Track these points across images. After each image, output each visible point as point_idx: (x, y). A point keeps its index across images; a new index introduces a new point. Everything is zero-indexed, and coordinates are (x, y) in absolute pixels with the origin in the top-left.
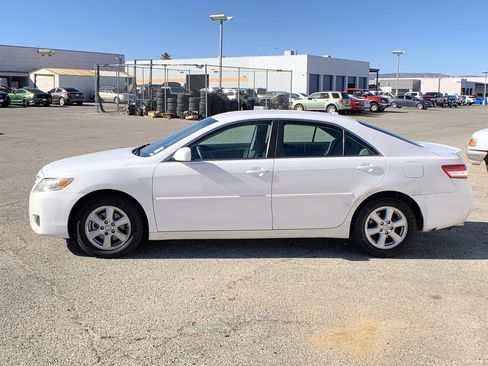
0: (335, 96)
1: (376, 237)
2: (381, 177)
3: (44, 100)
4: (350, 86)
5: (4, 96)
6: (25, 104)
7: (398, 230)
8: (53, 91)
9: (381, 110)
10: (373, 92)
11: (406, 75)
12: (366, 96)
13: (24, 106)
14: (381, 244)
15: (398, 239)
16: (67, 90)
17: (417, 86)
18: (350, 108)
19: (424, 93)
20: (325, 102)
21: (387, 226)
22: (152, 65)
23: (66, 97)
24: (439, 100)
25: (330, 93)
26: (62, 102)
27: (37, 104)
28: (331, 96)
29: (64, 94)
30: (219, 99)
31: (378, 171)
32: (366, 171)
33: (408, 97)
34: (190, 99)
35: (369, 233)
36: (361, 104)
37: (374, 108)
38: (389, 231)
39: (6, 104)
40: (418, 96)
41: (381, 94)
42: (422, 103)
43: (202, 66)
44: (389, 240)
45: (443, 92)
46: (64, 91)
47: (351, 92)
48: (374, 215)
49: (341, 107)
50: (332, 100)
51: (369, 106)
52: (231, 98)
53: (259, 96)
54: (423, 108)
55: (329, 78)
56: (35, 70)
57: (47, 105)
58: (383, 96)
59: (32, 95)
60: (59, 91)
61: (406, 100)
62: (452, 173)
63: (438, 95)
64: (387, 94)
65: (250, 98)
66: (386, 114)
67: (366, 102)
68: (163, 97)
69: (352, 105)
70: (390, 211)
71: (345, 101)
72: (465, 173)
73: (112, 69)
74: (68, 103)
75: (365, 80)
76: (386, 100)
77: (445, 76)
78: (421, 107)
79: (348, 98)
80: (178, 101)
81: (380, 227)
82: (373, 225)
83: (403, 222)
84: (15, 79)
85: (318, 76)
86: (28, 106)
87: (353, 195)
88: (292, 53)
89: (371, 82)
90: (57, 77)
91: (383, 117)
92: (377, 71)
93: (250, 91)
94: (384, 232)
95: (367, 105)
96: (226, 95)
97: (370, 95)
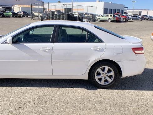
0: (111, 16)
1: (100, 80)
2: (102, 53)
3: (15, 15)
4: (118, 12)
5: (2, 14)
6: (9, 16)
7: (110, 77)
8: (19, 12)
9: (126, 21)
10: (125, 15)
11: (137, 9)
12: (122, 16)
13: (9, 17)
14: (102, 83)
15: (110, 81)
16: (23, 12)
17: (140, 13)
18: (116, 20)
19: (142, 15)
20: (107, 18)
21: (105, 75)
22: (49, 4)
23: (23, 14)
24: (147, 18)
25: (109, 15)
26: (21, 16)
27: (13, 17)
28: (110, 16)
29: (22, 13)
30: (71, 16)
31: (101, 50)
32: (96, 50)
33: (136, 17)
34: (61, 16)
35: (97, 78)
36: (120, 18)
37: (124, 20)
38: (106, 77)
39: (3, 16)
40: (140, 17)
41: (128, 15)
42: (141, 19)
43: (65, 4)
44: (106, 81)
45: (148, 15)
46: (22, 12)
47: (116, 14)
48: (99, 70)
49: (113, 19)
50: (110, 17)
51: (123, 19)
52: (75, 16)
53: (86, 15)
54: (141, 21)
55: (111, 10)
56: (14, 5)
57: (16, 17)
58: (128, 16)
59: (12, 14)
60: (21, 12)
61: (135, 17)
62: (136, 52)
63: (146, 16)
64: (129, 15)
65: (82, 16)
66: (128, 22)
67: (122, 18)
68: (52, 15)
69: (117, 19)
70: (107, 68)
71: (114, 18)
72: (143, 52)
73: (36, 5)
74: (23, 16)
75: (123, 11)
76: (129, 18)
77: (149, 10)
78: (140, 20)
79: (115, 16)
80: (57, 16)
81: (102, 75)
82: (99, 74)
83: (112, 73)
84: (8, 8)
85: (107, 9)
86: (10, 17)
87: (90, 60)
88: (99, 1)
89: (125, 11)
90: (20, 8)
91: (127, 23)
92: (127, 8)
93: (83, 14)
94: (104, 77)
95: (122, 19)
96: (73, 15)
97: (123, 16)
